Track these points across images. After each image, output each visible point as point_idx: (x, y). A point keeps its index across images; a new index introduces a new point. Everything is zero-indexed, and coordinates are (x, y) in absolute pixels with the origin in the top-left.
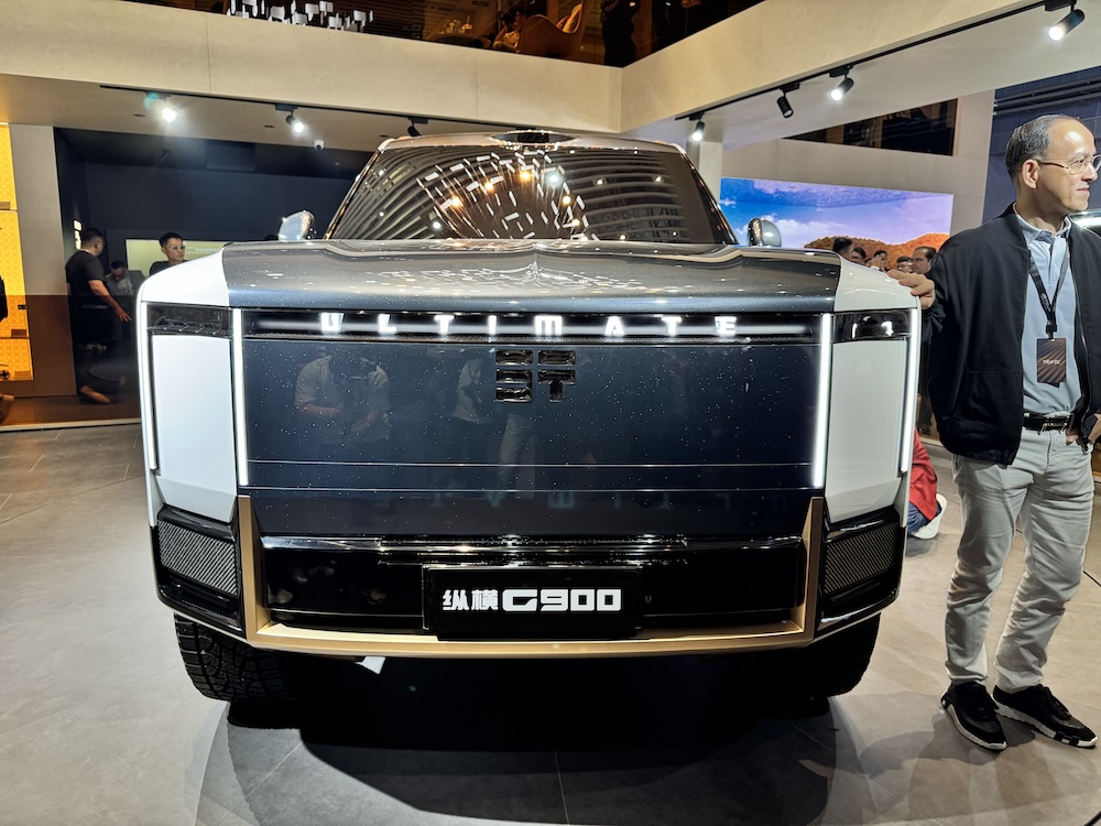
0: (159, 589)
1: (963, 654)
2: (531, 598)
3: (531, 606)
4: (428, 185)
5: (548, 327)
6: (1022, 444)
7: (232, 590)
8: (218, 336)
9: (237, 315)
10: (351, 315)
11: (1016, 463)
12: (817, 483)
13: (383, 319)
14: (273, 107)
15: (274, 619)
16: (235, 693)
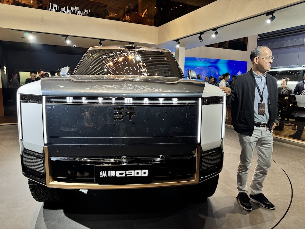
0: (23, 172)
1: (241, 185)
2: (124, 173)
3: (124, 175)
4: (103, 59)
5: (129, 101)
6: (254, 130)
7: (43, 172)
8: (39, 103)
9: (44, 98)
10: (75, 97)
11: (253, 135)
12: (199, 141)
13: (84, 98)
14: (61, 36)
15: (54, 180)
16: (45, 200)
